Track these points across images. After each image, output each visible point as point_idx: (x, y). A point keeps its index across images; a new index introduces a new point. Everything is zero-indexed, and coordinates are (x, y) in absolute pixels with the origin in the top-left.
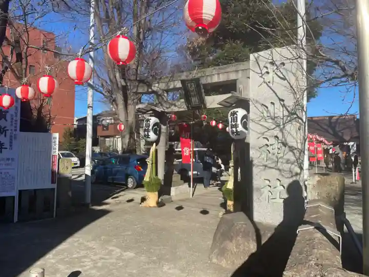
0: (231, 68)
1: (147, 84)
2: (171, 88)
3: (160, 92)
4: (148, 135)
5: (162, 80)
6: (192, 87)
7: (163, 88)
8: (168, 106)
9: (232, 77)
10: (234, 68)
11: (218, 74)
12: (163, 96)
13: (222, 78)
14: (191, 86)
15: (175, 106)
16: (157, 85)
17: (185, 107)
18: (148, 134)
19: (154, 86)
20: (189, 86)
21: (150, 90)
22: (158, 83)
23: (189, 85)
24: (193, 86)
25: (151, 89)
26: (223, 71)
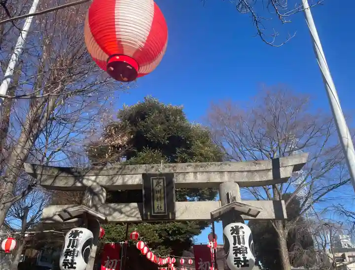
0: (213, 167)
1: (76, 174)
2: (117, 184)
3: (97, 189)
4: (73, 263)
5: (103, 172)
6: (158, 186)
7: (104, 183)
8: (107, 212)
9: (216, 178)
10: (217, 168)
11: (195, 173)
12: (101, 196)
13: (201, 178)
14: (158, 183)
15: (121, 213)
16: (93, 178)
17: (139, 216)
18: (72, 260)
19: (88, 179)
20: (155, 184)
21: (79, 185)
22: (97, 175)
23: (155, 182)
24: (162, 184)
25: (81, 182)
26: (201, 169)
